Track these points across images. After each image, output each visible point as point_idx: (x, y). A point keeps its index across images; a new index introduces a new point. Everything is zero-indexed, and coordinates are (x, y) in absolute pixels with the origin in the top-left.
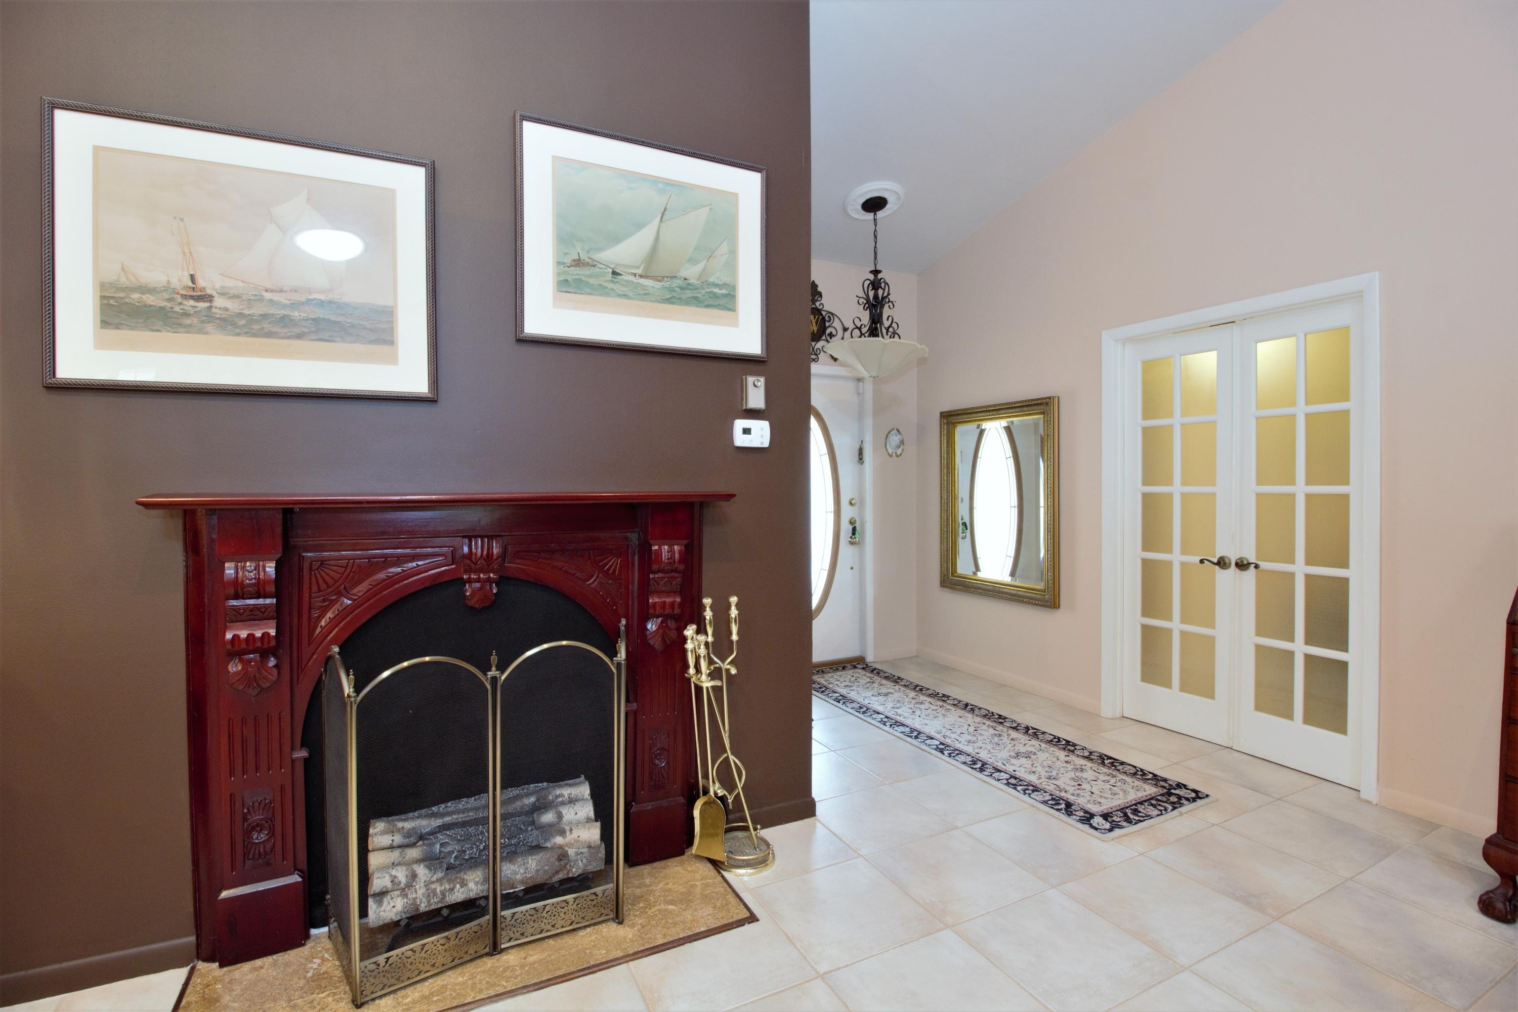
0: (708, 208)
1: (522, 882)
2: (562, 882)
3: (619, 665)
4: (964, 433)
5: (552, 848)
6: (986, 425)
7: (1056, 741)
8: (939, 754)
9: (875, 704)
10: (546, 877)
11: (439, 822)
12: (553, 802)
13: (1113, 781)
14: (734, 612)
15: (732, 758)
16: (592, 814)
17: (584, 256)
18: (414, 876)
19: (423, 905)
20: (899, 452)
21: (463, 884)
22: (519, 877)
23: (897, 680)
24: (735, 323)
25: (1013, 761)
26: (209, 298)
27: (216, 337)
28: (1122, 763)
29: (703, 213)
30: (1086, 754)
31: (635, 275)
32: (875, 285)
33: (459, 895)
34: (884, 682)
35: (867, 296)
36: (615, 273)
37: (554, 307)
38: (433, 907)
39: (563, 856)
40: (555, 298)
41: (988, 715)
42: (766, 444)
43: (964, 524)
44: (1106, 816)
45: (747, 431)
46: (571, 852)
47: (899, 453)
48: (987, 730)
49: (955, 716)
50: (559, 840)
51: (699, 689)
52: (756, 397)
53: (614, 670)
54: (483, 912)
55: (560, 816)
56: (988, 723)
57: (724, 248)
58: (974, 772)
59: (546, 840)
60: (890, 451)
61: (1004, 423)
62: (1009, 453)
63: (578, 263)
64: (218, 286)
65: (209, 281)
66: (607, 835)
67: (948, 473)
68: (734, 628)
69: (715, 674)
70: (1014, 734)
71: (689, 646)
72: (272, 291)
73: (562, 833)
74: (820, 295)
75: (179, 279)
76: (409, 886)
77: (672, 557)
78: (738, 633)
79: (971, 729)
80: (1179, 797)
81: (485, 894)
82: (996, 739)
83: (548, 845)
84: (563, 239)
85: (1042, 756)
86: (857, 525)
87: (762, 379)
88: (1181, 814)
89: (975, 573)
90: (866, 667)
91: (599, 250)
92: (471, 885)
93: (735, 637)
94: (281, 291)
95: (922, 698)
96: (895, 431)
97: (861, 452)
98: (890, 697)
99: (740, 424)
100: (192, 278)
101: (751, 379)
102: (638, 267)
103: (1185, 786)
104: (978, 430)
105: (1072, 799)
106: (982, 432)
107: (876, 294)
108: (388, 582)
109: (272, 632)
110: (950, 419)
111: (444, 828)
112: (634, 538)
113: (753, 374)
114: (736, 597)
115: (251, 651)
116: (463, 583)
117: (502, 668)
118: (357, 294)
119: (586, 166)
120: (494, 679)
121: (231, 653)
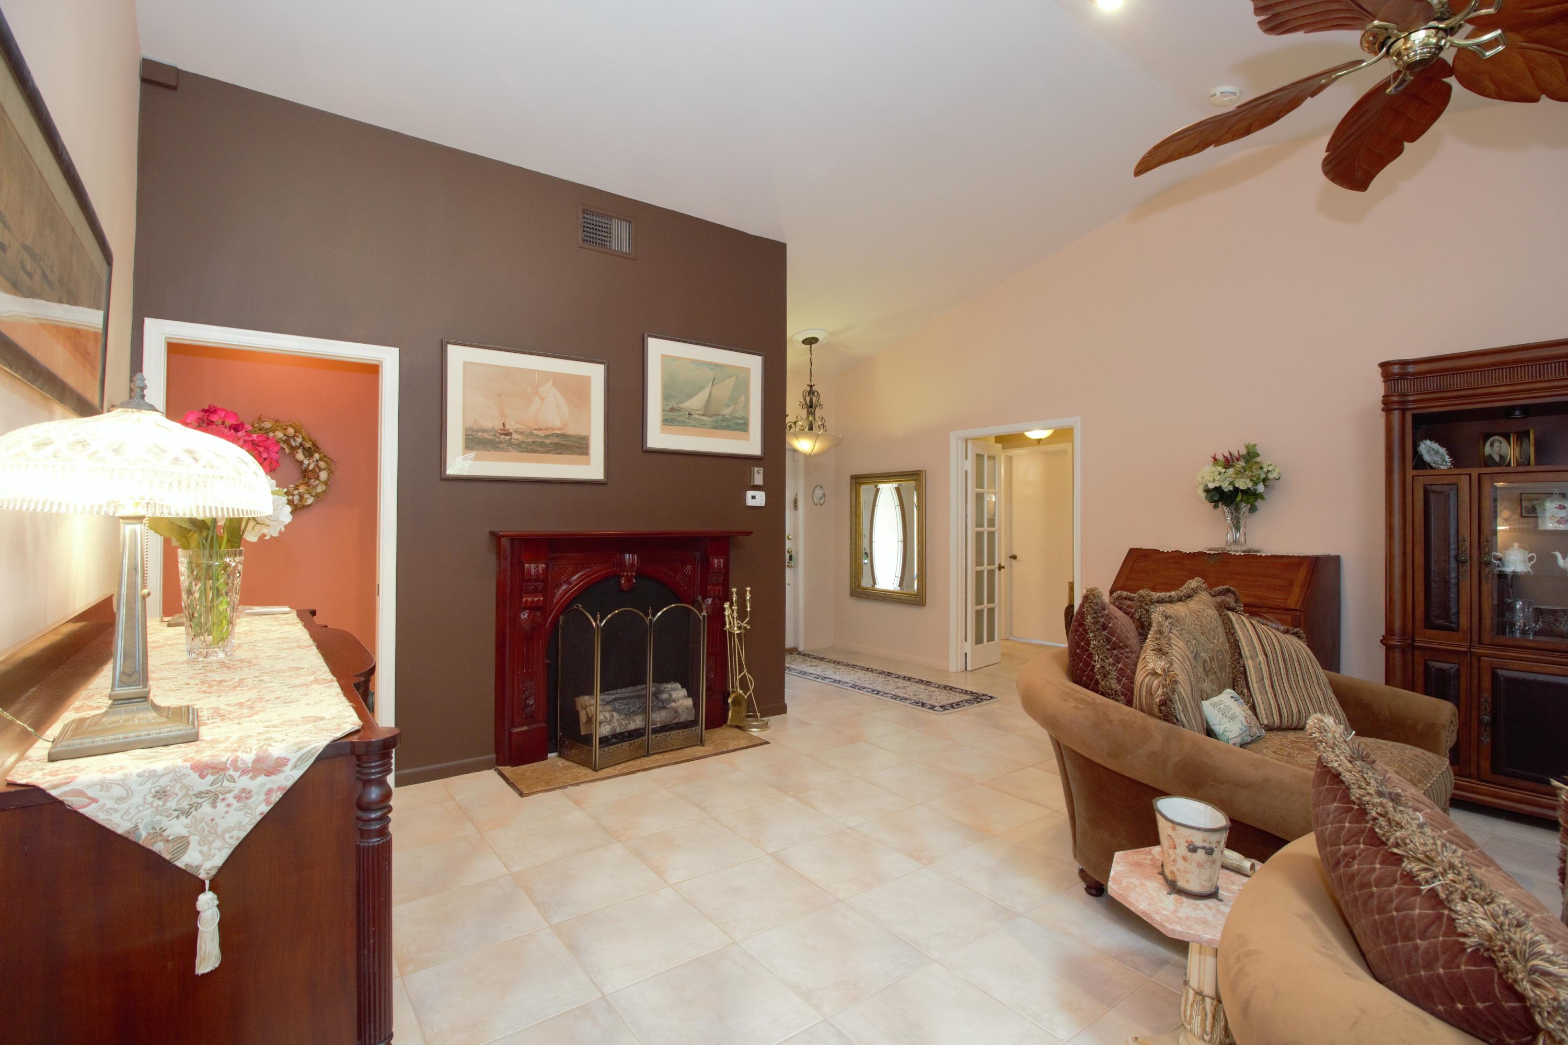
0: (735, 377)
1: (659, 722)
2: (676, 724)
3: (704, 616)
4: (866, 491)
5: (670, 708)
6: (881, 486)
7: (921, 682)
8: (853, 689)
9: (810, 670)
10: (670, 720)
11: (613, 697)
12: (664, 690)
13: (949, 695)
14: (748, 597)
15: (748, 675)
16: (686, 694)
17: (675, 406)
18: (613, 716)
19: (618, 729)
21: (634, 721)
22: (658, 719)
23: (822, 659)
24: (748, 438)
25: (895, 690)
26: (509, 434)
27: (515, 454)
28: (956, 688)
29: (733, 380)
30: (937, 686)
31: (699, 414)
32: (811, 392)
33: (632, 726)
34: (813, 660)
35: (805, 400)
36: (690, 414)
37: (662, 432)
38: (622, 731)
39: (676, 712)
40: (662, 429)
41: (882, 673)
42: (763, 504)
43: (866, 553)
44: (941, 707)
45: (753, 497)
46: (680, 710)
47: (822, 503)
48: (880, 679)
49: (860, 674)
50: (673, 704)
51: (731, 634)
52: (759, 479)
53: (701, 619)
54: (643, 735)
55: (671, 695)
56: (881, 676)
57: (743, 398)
58: (874, 695)
59: (667, 704)
60: (816, 501)
61: (895, 485)
62: (897, 502)
63: (672, 410)
64: (514, 428)
65: (511, 426)
66: (696, 705)
67: (856, 517)
68: (748, 605)
69: (740, 628)
70: (897, 680)
71: (726, 613)
72: (537, 430)
73: (674, 701)
75: (498, 425)
76: (611, 721)
77: (717, 566)
78: (751, 607)
79: (871, 679)
80: (982, 699)
81: (643, 726)
82: (886, 682)
83: (669, 707)
84: (666, 397)
85: (911, 687)
86: (793, 554)
87: (762, 469)
88: (981, 705)
89: (873, 586)
90: (799, 653)
91: (682, 402)
92: (638, 722)
93: (749, 609)
94: (541, 430)
95: (839, 667)
96: (819, 487)
97: (795, 502)
98: (819, 667)
99: (750, 494)
100: (504, 424)
101: (756, 469)
102: (701, 410)
103: (986, 695)
104: (875, 489)
105: (925, 701)
106: (878, 490)
107: (811, 400)
108: (586, 576)
109: (542, 599)
110: (858, 480)
111: (616, 699)
112: (698, 555)
113: (757, 466)
114: (748, 589)
115: (533, 608)
116: (620, 577)
117: (654, 615)
118: (572, 430)
119: (677, 358)
120: (651, 621)
121: (524, 609)
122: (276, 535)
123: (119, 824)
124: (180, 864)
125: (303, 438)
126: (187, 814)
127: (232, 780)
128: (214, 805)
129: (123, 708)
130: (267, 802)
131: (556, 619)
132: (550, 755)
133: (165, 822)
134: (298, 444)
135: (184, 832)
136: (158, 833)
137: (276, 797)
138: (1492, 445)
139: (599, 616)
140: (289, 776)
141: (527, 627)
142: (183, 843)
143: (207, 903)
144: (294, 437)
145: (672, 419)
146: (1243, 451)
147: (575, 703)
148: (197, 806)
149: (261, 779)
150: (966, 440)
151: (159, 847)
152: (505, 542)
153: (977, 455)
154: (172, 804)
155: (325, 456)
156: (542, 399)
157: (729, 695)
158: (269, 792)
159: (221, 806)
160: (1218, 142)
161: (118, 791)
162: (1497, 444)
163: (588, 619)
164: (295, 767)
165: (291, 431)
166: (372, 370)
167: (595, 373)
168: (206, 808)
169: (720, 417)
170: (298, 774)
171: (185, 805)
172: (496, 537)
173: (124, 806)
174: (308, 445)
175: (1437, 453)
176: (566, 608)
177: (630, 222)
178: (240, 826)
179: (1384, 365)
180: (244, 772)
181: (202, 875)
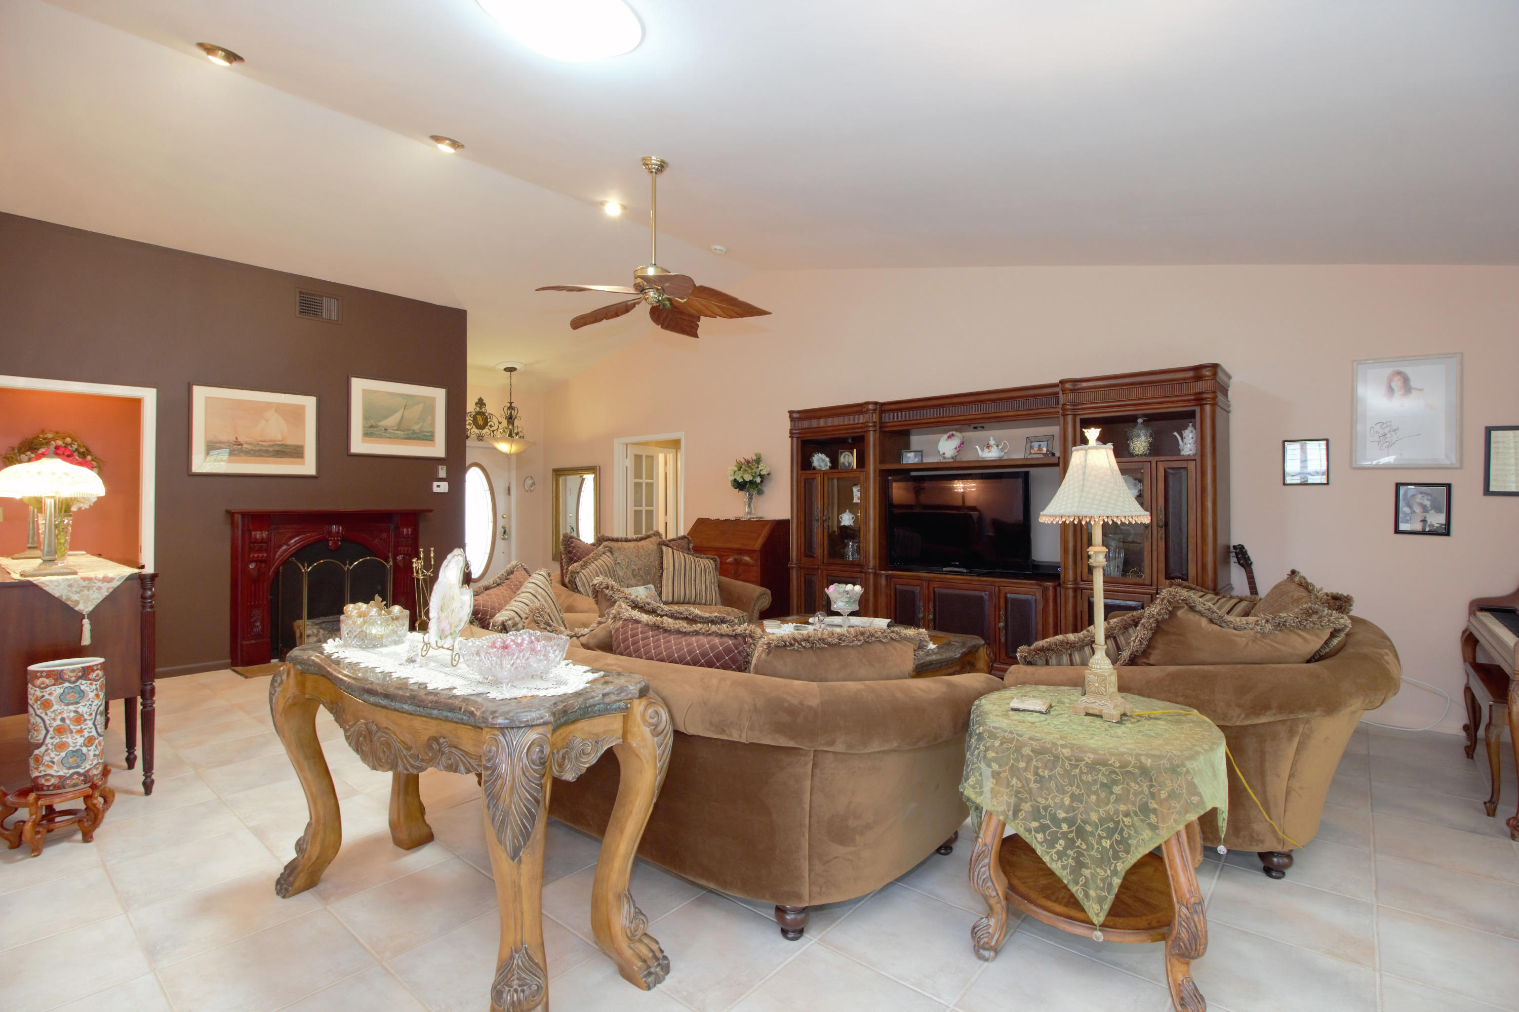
0: (423, 403)
3: (390, 566)
4: (568, 481)
6: (585, 476)
14: (432, 554)
17: (374, 424)
18: (319, 632)
20: (532, 489)
24: (434, 446)
26: (241, 445)
27: (244, 458)
29: (421, 405)
32: (511, 408)
35: (506, 414)
36: (385, 429)
37: (362, 443)
40: (363, 440)
42: (446, 491)
45: (438, 486)
51: (418, 580)
52: (442, 473)
53: (388, 568)
57: (430, 418)
60: (525, 489)
64: (244, 440)
65: (242, 439)
67: (556, 500)
68: (432, 560)
69: (424, 576)
71: (414, 565)
72: (262, 441)
74: (485, 404)
75: (232, 439)
76: (317, 634)
77: (408, 533)
84: (366, 418)
86: (507, 530)
87: (445, 466)
91: (379, 422)
93: (432, 563)
94: (265, 441)
96: (528, 479)
97: (509, 489)
99: (435, 484)
100: (236, 438)
101: (440, 467)
102: (395, 427)
106: (583, 480)
107: (511, 413)
108: (302, 540)
109: (265, 555)
110: (559, 473)
111: (323, 622)
112: (392, 526)
113: (441, 465)
114: (432, 549)
115: (258, 561)
116: (328, 541)
117: (351, 564)
118: (290, 441)
119: (374, 392)
120: (348, 569)
121: (251, 562)
122: (88, 507)
123: (57, 594)
124: (77, 609)
125: (78, 445)
126: (78, 593)
127: (95, 583)
128: (88, 591)
129: (47, 564)
130: (108, 591)
131: (278, 569)
132: (273, 661)
133: (72, 595)
134: (74, 449)
135: (78, 599)
136: (69, 599)
137: (111, 590)
138: (844, 457)
139: (306, 565)
140: (116, 584)
141: (255, 574)
142: (78, 602)
143: (86, 623)
144: (71, 444)
145: (370, 432)
146: (754, 458)
147: (292, 627)
148: (83, 591)
149: (106, 584)
150: (627, 445)
151: (69, 603)
152: (238, 518)
153: (636, 456)
154: (74, 589)
155: (96, 458)
156: (267, 421)
157: (417, 620)
158: (108, 588)
159: (91, 591)
160: (607, 318)
161: (57, 584)
162: (847, 457)
163: (299, 568)
164: (118, 580)
165: (69, 440)
166: (136, 403)
167: (309, 403)
168: (86, 592)
169: (410, 432)
170: (119, 583)
171: (78, 590)
172: (231, 514)
173: (58, 588)
174: (82, 450)
175: (824, 461)
176: (285, 563)
177: (337, 299)
178: (98, 598)
179: (791, 412)
180: (100, 581)
181: (84, 613)
